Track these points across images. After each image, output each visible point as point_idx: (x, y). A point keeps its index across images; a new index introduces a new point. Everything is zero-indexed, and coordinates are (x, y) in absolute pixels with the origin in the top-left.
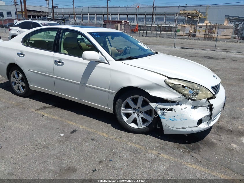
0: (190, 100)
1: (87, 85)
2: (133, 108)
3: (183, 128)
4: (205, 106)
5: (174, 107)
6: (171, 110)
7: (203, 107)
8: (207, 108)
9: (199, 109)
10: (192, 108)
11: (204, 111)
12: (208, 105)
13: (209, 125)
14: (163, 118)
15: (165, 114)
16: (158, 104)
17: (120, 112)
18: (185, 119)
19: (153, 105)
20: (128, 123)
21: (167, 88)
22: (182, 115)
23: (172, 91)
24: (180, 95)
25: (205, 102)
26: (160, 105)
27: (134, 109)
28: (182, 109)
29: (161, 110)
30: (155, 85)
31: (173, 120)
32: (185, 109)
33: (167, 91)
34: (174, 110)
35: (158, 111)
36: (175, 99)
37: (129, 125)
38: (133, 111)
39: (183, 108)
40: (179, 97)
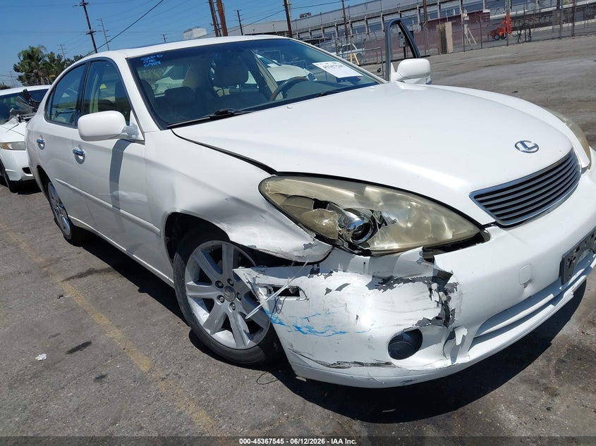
0: (359, 254)
1: (121, 211)
2: (214, 283)
3: (338, 365)
4: (422, 280)
5: (302, 281)
6: (295, 292)
7: (413, 281)
8: (430, 290)
9: (400, 290)
10: (370, 286)
11: (418, 299)
12: (430, 274)
13: (453, 359)
14: (278, 321)
15: (280, 306)
16: (257, 271)
17: (184, 292)
18: (341, 332)
19: (244, 273)
20: (209, 331)
21: (271, 212)
22: (328, 313)
23: (283, 224)
24: (309, 238)
25: (418, 262)
26: (264, 273)
27: (219, 285)
28: (328, 291)
29: (269, 292)
30: (234, 204)
31: (305, 330)
32: (340, 289)
33: (271, 225)
34: (304, 292)
35: (260, 297)
36: (296, 254)
37: (214, 336)
38: (219, 293)
39: (333, 288)
40: (306, 247)
